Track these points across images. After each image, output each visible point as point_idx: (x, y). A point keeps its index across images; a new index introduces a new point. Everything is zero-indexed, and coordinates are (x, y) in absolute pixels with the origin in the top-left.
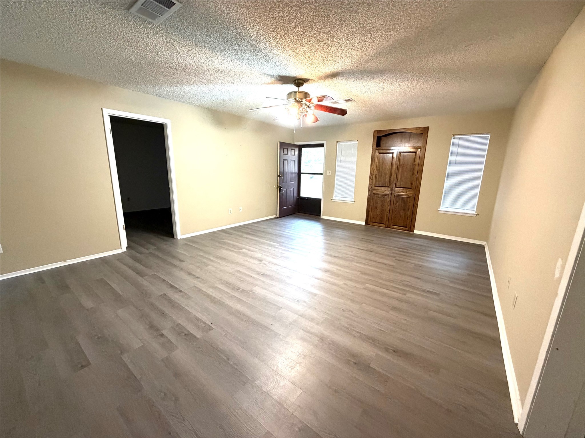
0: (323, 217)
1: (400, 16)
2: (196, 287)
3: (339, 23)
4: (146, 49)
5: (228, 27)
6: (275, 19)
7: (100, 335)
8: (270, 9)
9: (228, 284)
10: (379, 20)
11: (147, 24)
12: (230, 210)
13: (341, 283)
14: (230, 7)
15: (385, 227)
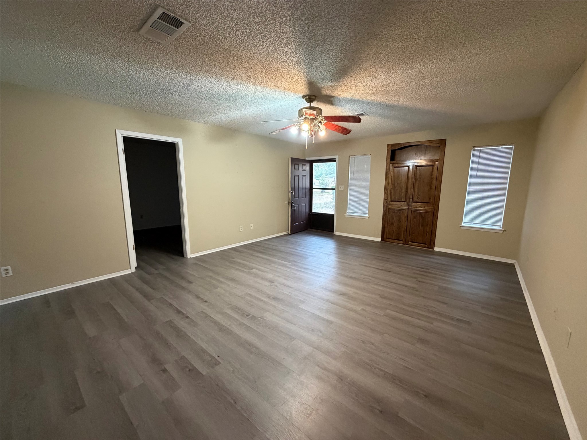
0: (336, 233)
1: (419, 25)
2: (204, 312)
3: (353, 35)
4: (157, 70)
5: (237, 45)
6: (286, 34)
7: (99, 370)
8: (280, 23)
9: (237, 309)
10: (397, 30)
11: (156, 45)
12: (241, 228)
13: (359, 309)
14: (239, 23)
15: (403, 244)
